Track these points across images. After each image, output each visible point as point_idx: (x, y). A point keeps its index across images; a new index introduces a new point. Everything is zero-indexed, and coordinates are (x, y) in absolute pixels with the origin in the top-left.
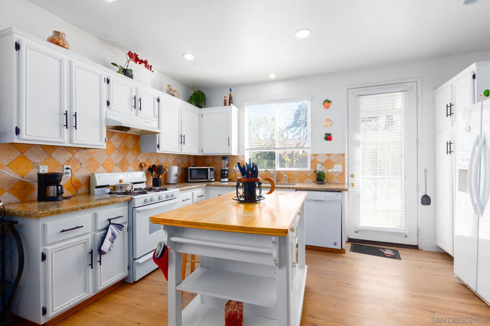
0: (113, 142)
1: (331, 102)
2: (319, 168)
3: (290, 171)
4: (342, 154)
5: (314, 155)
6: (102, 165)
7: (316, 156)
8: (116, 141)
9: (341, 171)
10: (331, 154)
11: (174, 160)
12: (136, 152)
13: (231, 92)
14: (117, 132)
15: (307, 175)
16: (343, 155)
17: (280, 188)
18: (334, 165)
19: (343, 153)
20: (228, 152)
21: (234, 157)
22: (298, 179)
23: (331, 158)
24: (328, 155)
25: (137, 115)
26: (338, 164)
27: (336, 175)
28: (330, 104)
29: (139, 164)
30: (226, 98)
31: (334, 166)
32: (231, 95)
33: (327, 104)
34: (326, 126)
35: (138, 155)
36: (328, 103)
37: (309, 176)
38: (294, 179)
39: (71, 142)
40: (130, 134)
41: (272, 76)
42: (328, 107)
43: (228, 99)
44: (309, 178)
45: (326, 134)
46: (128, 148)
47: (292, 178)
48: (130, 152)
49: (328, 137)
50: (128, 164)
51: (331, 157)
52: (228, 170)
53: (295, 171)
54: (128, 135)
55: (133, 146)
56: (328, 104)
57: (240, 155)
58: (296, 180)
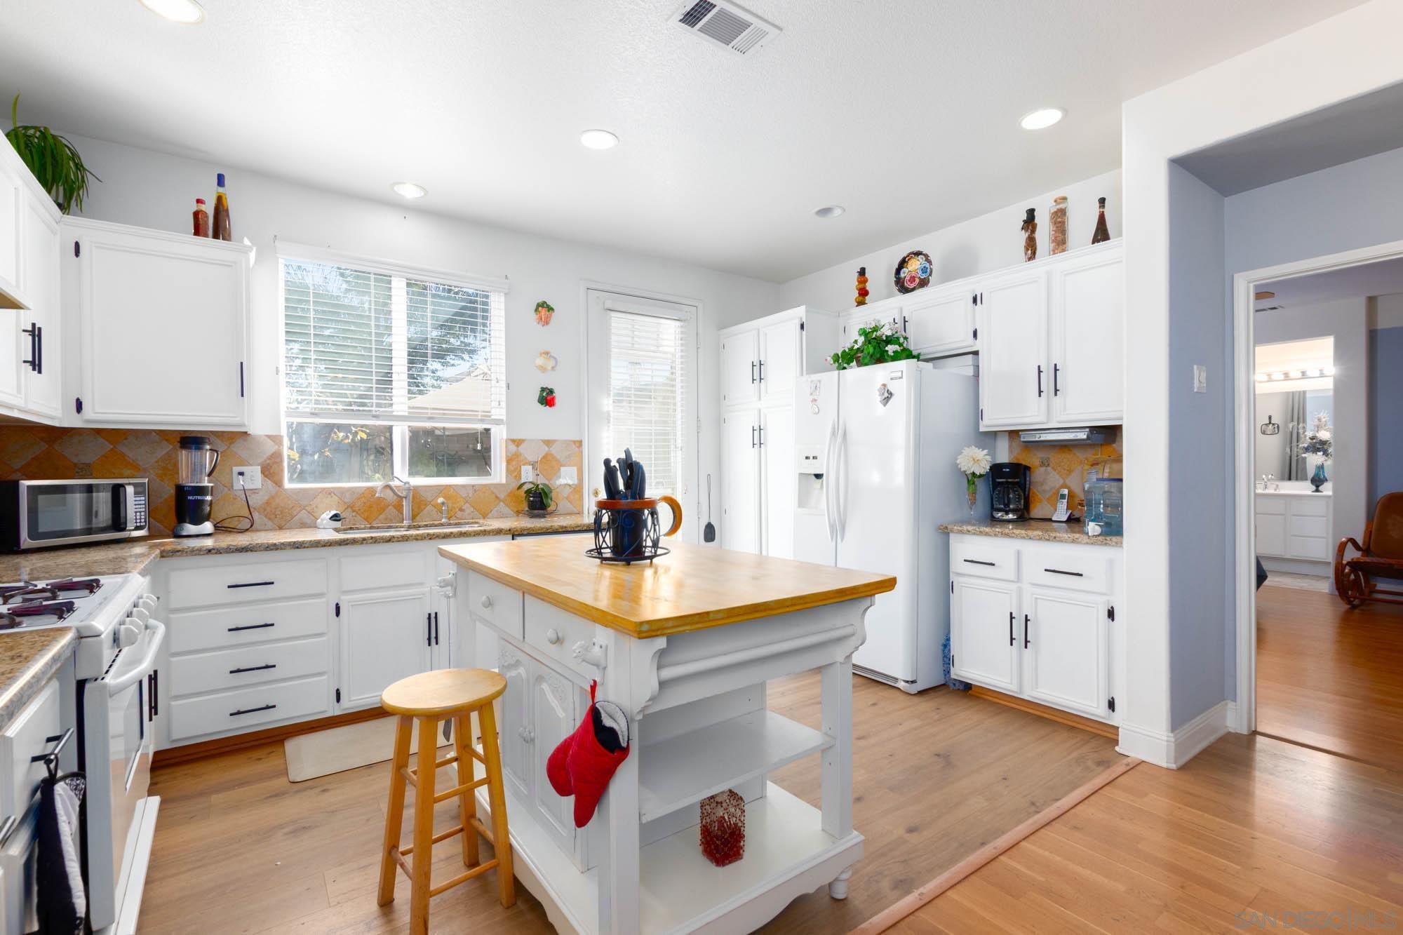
1: (552, 309)
2: (528, 475)
3: (450, 486)
4: (578, 441)
5: (513, 441)
7: (520, 445)
9: (576, 482)
10: (554, 441)
13: (221, 190)
15: (497, 497)
16: (580, 443)
17: (474, 535)
18: (561, 468)
19: (578, 439)
20: (237, 420)
22: (472, 509)
23: (554, 450)
24: (548, 443)
26: (569, 466)
27: (567, 491)
28: (551, 315)
30: (203, 207)
31: (560, 469)
32: (223, 199)
33: (543, 311)
34: (543, 369)
36: (549, 311)
37: (502, 496)
38: (461, 510)
42: (546, 322)
43: (209, 209)
44: (502, 503)
45: (542, 388)
47: (455, 506)
49: (547, 398)
51: (554, 447)
52: (212, 487)
53: (463, 486)
56: (547, 313)
58: (468, 511)
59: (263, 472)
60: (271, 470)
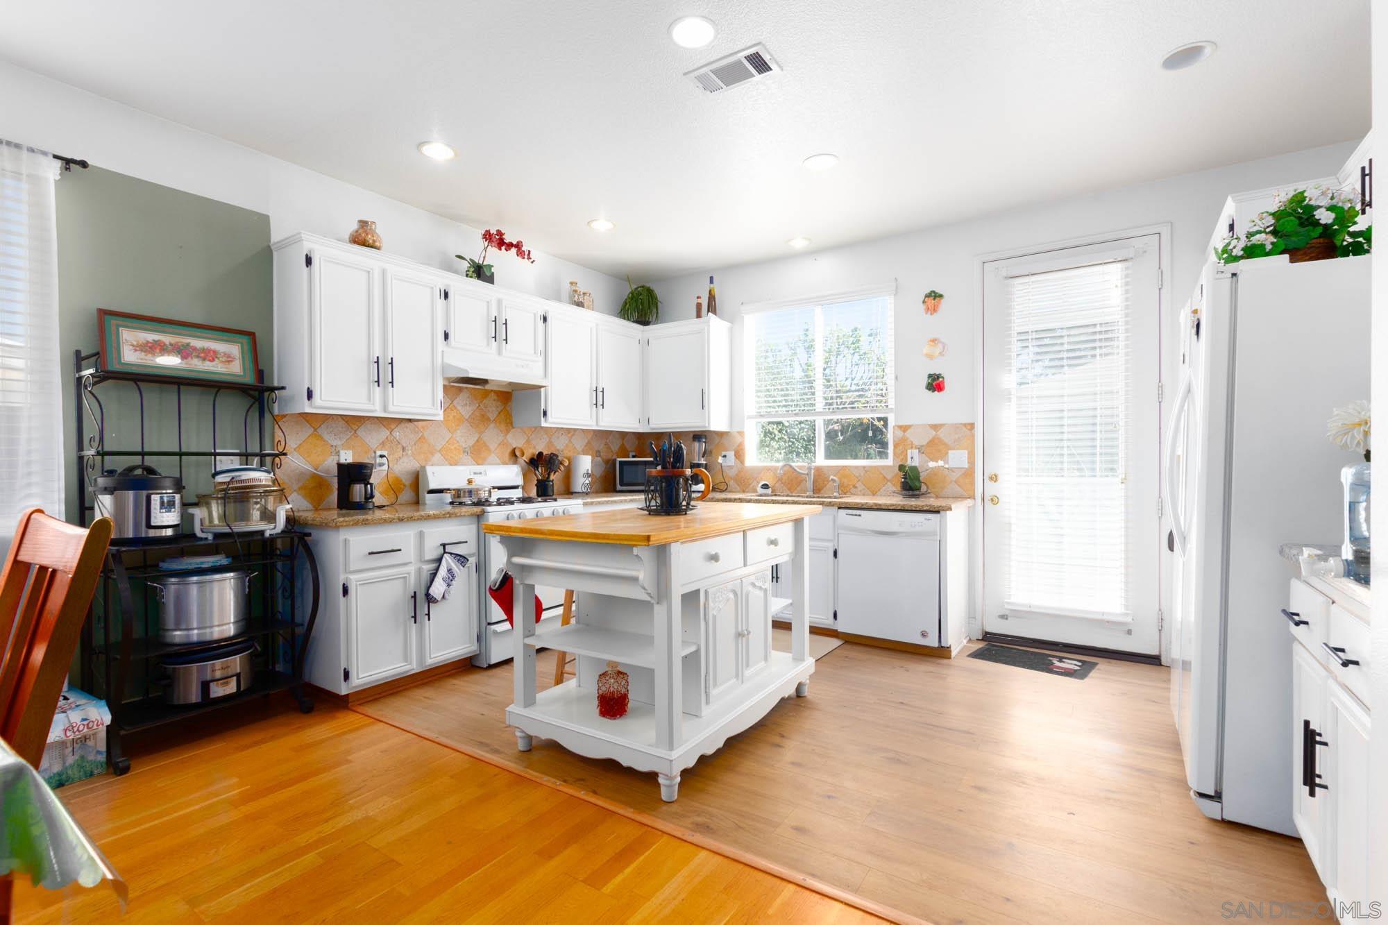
0: (459, 408)
1: (941, 296)
2: (914, 459)
3: (846, 466)
4: (969, 424)
5: (900, 427)
6: (439, 451)
7: (907, 430)
8: (466, 405)
9: (966, 466)
10: (941, 425)
11: (587, 444)
12: (503, 427)
13: (712, 286)
14: (467, 388)
15: (885, 477)
16: (972, 426)
18: (950, 451)
19: (970, 421)
20: (702, 424)
21: (721, 434)
22: (864, 487)
23: (942, 434)
24: (935, 427)
25: (500, 353)
26: (958, 449)
27: (955, 476)
28: (939, 303)
29: (509, 450)
30: (699, 301)
31: (948, 453)
32: (712, 292)
33: (931, 302)
34: (930, 357)
35: (508, 431)
36: (934, 299)
37: (889, 477)
38: (855, 487)
39: (385, 409)
40: (492, 391)
41: (799, 244)
42: (934, 310)
43: (704, 302)
44: (889, 483)
45: (930, 374)
46: (488, 419)
47: (850, 483)
48: (492, 425)
49: (935, 384)
50: (490, 450)
51: (940, 431)
52: (706, 464)
53: (857, 467)
54: (487, 394)
55: (497, 413)
56: (933, 301)
57: (735, 429)
58: (860, 489)
59: (735, 455)
60: (739, 455)
